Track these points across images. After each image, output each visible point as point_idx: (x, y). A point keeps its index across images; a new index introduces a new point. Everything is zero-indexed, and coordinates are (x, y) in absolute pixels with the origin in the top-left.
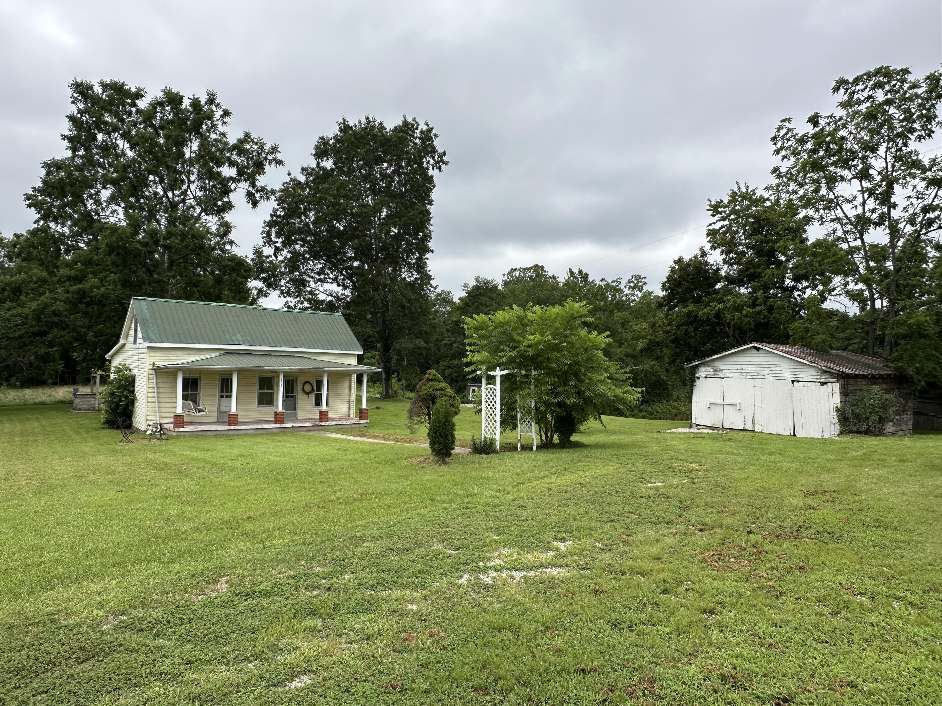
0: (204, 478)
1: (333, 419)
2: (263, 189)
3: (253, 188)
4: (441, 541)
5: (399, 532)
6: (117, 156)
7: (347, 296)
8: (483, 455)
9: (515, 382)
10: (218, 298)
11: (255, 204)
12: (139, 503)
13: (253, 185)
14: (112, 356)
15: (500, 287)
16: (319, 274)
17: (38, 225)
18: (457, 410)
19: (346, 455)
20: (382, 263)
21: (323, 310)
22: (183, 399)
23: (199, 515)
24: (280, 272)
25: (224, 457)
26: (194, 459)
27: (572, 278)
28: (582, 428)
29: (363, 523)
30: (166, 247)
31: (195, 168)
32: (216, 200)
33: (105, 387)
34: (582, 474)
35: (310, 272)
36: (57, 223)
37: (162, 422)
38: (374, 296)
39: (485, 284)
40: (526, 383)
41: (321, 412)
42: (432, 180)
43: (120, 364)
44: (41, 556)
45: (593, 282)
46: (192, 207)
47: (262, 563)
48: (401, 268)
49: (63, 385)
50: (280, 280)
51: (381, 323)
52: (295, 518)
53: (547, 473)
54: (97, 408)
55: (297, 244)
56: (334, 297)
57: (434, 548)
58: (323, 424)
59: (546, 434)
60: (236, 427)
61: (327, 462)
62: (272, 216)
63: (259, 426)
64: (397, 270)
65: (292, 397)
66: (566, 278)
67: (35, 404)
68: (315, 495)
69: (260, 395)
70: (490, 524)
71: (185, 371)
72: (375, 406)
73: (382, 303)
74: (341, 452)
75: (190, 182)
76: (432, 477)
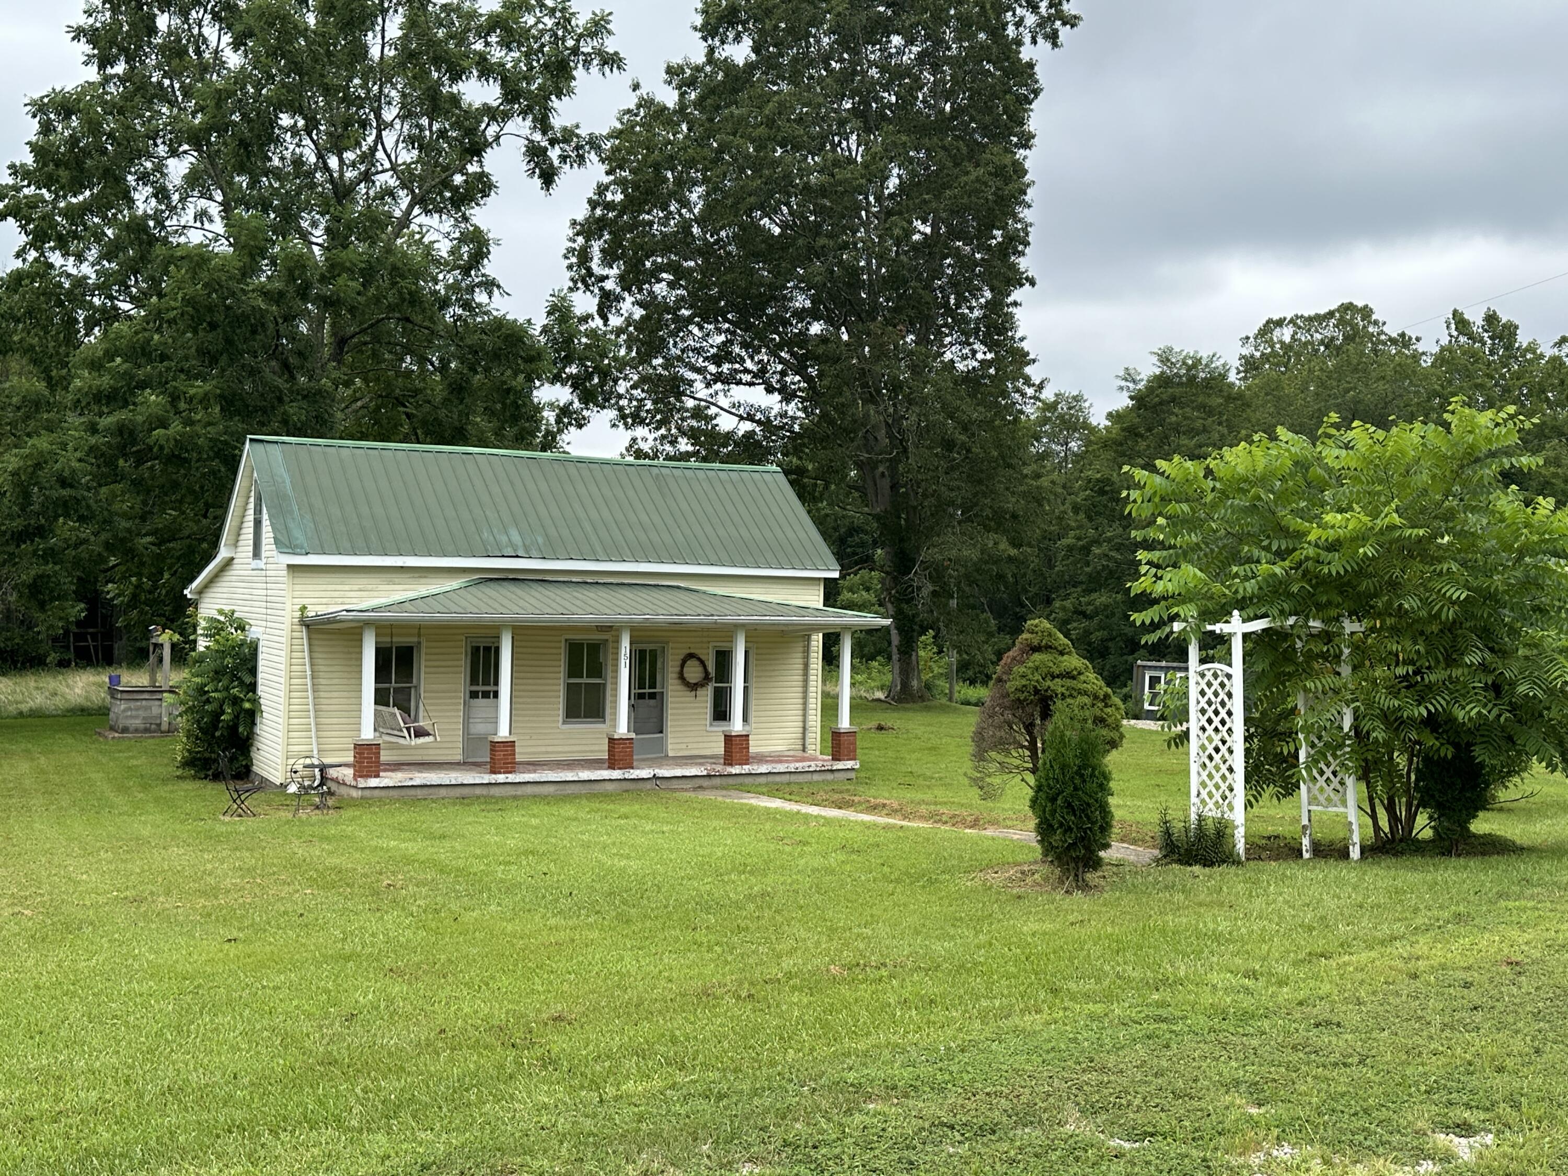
0: (437, 911)
1: (761, 759)
2: (568, 135)
3: (544, 133)
4: (1091, 1110)
5: (966, 1077)
6: (204, 68)
7: (794, 418)
8: (1197, 869)
9: (1289, 656)
10: (458, 436)
11: (548, 177)
12: (280, 972)
13: (543, 124)
14: (201, 592)
15: (1232, 377)
16: (717, 360)
17: (24, 260)
18: (1115, 735)
19: (801, 856)
20: (888, 322)
21: (729, 459)
22: (377, 703)
23: (428, 1008)
24: (615, 359)
25: (487, 856)
26: (408, 860)
27: (1463, 339)
28: (1503, 795)
29: (861, 1046)
30: (329, 303)
31: (394, 86)
32: (449, 170)
33: (185, 674)
34: (1514, 933)
35: (693, 358)
36: (65, 255)
37: (327, 761)
38: (867, 415)
39: (1189, 369)
40: (1324, 656)
41: (729, 739)
42: (1032, 75)
43: (221, 612)
44: (57, 1100)
45: (1531, 348)
46: (389, 192)
47: (600, 1142)
48: (940, 335)
49: (84, 668)
50: (616, 381)
51: (887, 491)
52: (678, 1024)
53: (1399, 928)
54: (165, 727)
55: (659, 281)
56: (759, 422)
57: (1070, 1128)
58: (736, 770)
59: (1390, 809)
60: (512, 778)
61: (751, 873)
62: (593, 204)
63: (569, 776)
64: (929, 342)
65: (652, 696)
66: (1445, 341)
67: (21, 714)
68: (727, 962)
69: (572, 691)
70: (1231, 1069)
71: (382, 627)
72: (874, 724)
73: (890, 436)
74: (788, 849)
75: (382, 126)
76: (1048, 926)
